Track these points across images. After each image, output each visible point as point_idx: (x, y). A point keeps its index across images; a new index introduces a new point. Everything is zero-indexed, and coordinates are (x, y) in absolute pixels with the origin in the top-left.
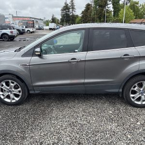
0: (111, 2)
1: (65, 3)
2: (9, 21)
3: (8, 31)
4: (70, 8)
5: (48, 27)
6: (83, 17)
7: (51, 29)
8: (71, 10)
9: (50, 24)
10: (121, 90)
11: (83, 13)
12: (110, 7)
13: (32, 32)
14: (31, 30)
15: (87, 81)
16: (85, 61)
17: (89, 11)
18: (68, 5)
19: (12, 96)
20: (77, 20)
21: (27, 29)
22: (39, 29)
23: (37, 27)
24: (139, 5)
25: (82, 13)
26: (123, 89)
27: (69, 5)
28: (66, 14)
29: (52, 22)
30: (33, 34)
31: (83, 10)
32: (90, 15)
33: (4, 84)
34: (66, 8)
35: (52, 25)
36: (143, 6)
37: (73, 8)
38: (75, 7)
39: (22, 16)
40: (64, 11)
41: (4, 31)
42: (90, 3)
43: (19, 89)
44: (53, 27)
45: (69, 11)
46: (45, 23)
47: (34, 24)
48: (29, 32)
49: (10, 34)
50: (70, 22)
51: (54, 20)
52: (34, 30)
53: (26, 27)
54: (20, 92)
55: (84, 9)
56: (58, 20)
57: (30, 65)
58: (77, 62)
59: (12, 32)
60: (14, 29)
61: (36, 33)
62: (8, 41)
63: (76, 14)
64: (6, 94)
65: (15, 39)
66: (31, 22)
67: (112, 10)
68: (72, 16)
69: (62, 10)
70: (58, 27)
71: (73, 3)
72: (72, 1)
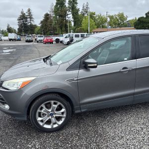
0: (70, 13)
1: (22, 13)
4: (26, 18)
5: (7, 38)
6: (42, 27)
7: (10, 40)
8: (29, 19)
9: (9, 34)
17: (48, 21)
18: (25, 14)
20: (36, 30)
24: (96, 15)
25: (41, 23)
27: (26, 14)
28: (24, 24)
31: (42, 20)
32: (51, 25)
33: (44, 107)
34: (23, 17)
36: (99, 16)
37: (31, 18)
38: (33, 17)
40: (21, 21)
42: (49, 13)
44: (13, 38)
45: (26, 21)
50: (29, 32)
55: (43, 18)
56: (15, 30)
57: (78, 80)
67: (73, 20)
69: (19, 20)
71: (30, 13)
72: (29, 10)
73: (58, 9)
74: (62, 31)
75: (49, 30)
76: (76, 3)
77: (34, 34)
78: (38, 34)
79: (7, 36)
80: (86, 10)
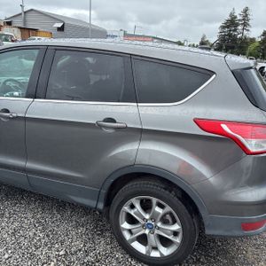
1: (231, 15)
4: (237, 25)
6: (263, 42)
8: (240, 28)
18: (236, 17)
25: (263, 35)
27: (239, 18)
28: (230, 35)
34: (232, 23)
37: (245, 24)
38: (250, 22)
40: (226, 30)
45: (235, 30)
63: (251, 37)
68: (240, 39)
69: (223, 27)
71: (247, 15)
72: (246, 10)
78: (251, 54)
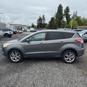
0: (65, 17)
1: (40, 17)
2: (8, 26)
3: (8, 32)
4: (42, 20)
5: (29, 30)
6: (49, 24)
7: (31, 31)
8: (43, 21)
9: (31, 28)
10: (61, 56)
11: (49, 22)
12: (65, 19)
13: (20, 33)
14: (20, 31)
15: (47, 52)
16: (46, 44)
17: (53, 21)
19: (16, 59)
20: (46, 26)
21: (18, 31)
22: (24, 31)
23: (23, 30)
24: (81, 18)
26: (62, 56)
27: (42, 18)
28: (40, 23)
29: (32, 27)
30: (21, 34)
32: (54, 23)
33: (13, 53)
34: (40, 19)
35: (32, 29)
36: (83, 19)
37: (44, 20)
39: (15, 24)
40: (39, 21)
41: (6, 32)
43: (19, 56)
45: (41, 21)
46: (28, 27)
47: (22, 28)
48: (19, 33)
49: (9, 34)
50: (42, 27)
51: (33, 26)
52: (22, 31)
53: (17, 30)
54: (19, 57)
57: (24, 46)
58: (43, 44)
59: (10, 33)
60: (11, 31)
61: (23, 33)
62: (8, 37)
63: (46, 23)
64: (14, 58)
65: (12, 36)
66: (20, 27)
67: (66, 21)
68: (43, 24)
69: (38, 21)
70: (35, 30)
71: (44, 17)
72: (43, 16)
73: (58, 15)
74: (59, 27)
75: (53, 26)
76: (69, 12)
77: (45, 28)
79: (30, 29)
80: (75, 15)
